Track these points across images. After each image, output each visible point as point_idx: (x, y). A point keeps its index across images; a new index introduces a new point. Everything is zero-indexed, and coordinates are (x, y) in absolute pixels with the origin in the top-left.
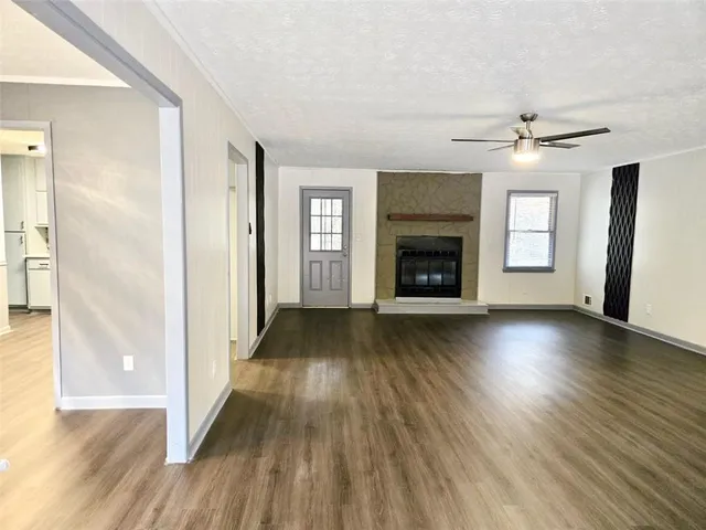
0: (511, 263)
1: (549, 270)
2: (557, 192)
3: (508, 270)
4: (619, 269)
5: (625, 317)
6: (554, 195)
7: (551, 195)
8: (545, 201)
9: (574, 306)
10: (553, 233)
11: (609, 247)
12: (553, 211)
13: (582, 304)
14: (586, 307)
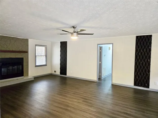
0: (37, 64)
1: (46, 65)
2: (47, 46)
3: (36, 66)
4: (64, 64)
5: (66, 74)
6: (46, 47)
7: (45, 46)
8: (44, 48)
9: (51, 73)
10: (46, 56)
11: (60, 59)
12: (46, 50)
13: (54, 73)
14: (55, 73)
